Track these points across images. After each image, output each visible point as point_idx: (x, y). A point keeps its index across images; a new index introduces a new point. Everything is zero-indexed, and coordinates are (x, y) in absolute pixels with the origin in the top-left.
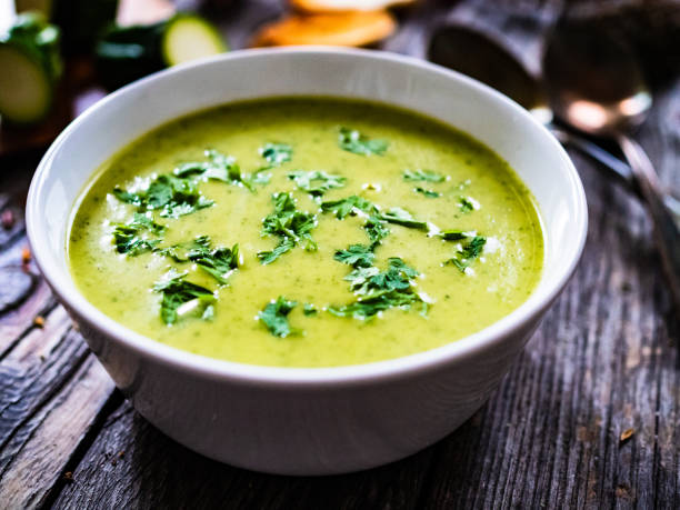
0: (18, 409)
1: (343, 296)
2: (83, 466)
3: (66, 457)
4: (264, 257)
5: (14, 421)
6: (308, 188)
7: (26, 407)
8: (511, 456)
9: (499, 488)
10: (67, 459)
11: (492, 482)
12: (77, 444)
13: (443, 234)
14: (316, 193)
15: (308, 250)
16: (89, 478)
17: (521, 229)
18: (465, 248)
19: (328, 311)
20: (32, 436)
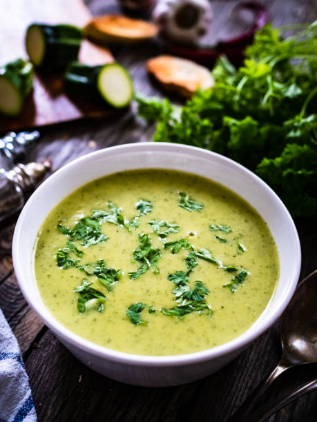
0: (13, 306)
1: (170, 303)
2: (42, 340)
3: (35, 335)
4: (132, 275)
5: (12, 312)
6: (158, 232)
7: (17, 306)
8: (252, 361)
9: (243, 378)
10: (35, 336)
11: (240, 374)
12: (40, 329)
13: (226, 268)
14: (163, 236)
15: (155, 273)
16: (45, 347)
17: (267, 267)
18: (236, 277)
19: (161, 311)
20: (20, 322)
